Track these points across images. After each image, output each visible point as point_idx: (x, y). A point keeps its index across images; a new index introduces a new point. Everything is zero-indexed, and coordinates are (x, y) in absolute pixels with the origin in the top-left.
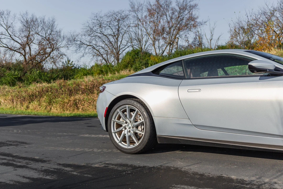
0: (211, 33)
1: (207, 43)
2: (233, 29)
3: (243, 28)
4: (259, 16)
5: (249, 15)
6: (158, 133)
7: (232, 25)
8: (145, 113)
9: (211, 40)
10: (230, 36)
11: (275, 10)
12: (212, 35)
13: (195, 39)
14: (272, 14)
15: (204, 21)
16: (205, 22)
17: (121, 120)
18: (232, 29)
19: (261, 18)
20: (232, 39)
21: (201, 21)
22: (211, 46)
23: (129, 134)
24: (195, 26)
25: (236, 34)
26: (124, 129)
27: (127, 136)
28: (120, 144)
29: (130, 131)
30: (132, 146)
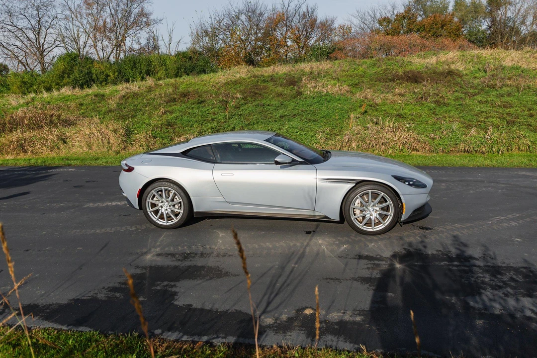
0: (170, 36)
1: (165, 48)
2: (195, 32)
3: (206, 32)
4: (223, 17)
5: (213, 17)
6: (195, 210)
7: (193, 27)
8: (182, 194)
9: (169, 45)
10: (191, 39)
11: (240, 13)
12: (170, 39)
13: (148, 39)
14: (238, 18)
15: (159, 18)
16: (160, 21)
17: (155, 199)
18: (193, 31)
19: (225, 20)
20: (193, 43)
21: (155, 19)
22: (170, 52)
23: (166, 212)
24: (148, 24)
25: (198, 38)
26: (160, 208)
27: (164, 213)
28: (157, 221)
29: (166, 210)
30: (170, 223)
